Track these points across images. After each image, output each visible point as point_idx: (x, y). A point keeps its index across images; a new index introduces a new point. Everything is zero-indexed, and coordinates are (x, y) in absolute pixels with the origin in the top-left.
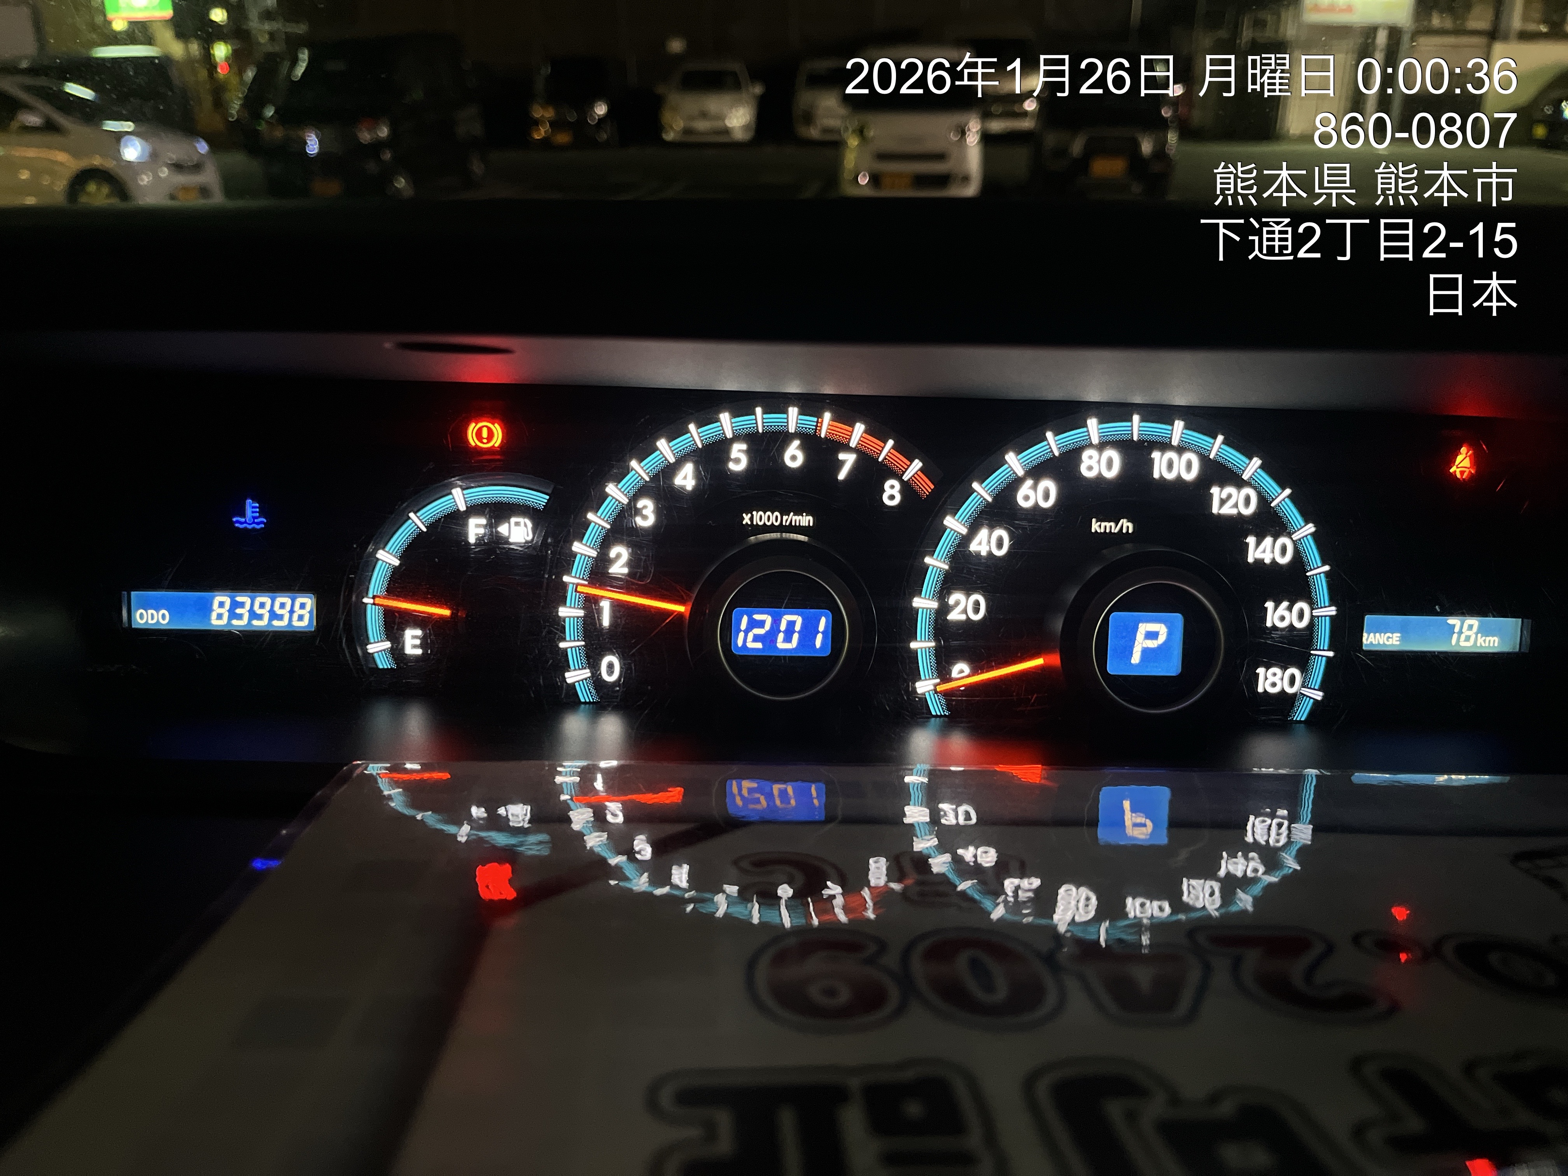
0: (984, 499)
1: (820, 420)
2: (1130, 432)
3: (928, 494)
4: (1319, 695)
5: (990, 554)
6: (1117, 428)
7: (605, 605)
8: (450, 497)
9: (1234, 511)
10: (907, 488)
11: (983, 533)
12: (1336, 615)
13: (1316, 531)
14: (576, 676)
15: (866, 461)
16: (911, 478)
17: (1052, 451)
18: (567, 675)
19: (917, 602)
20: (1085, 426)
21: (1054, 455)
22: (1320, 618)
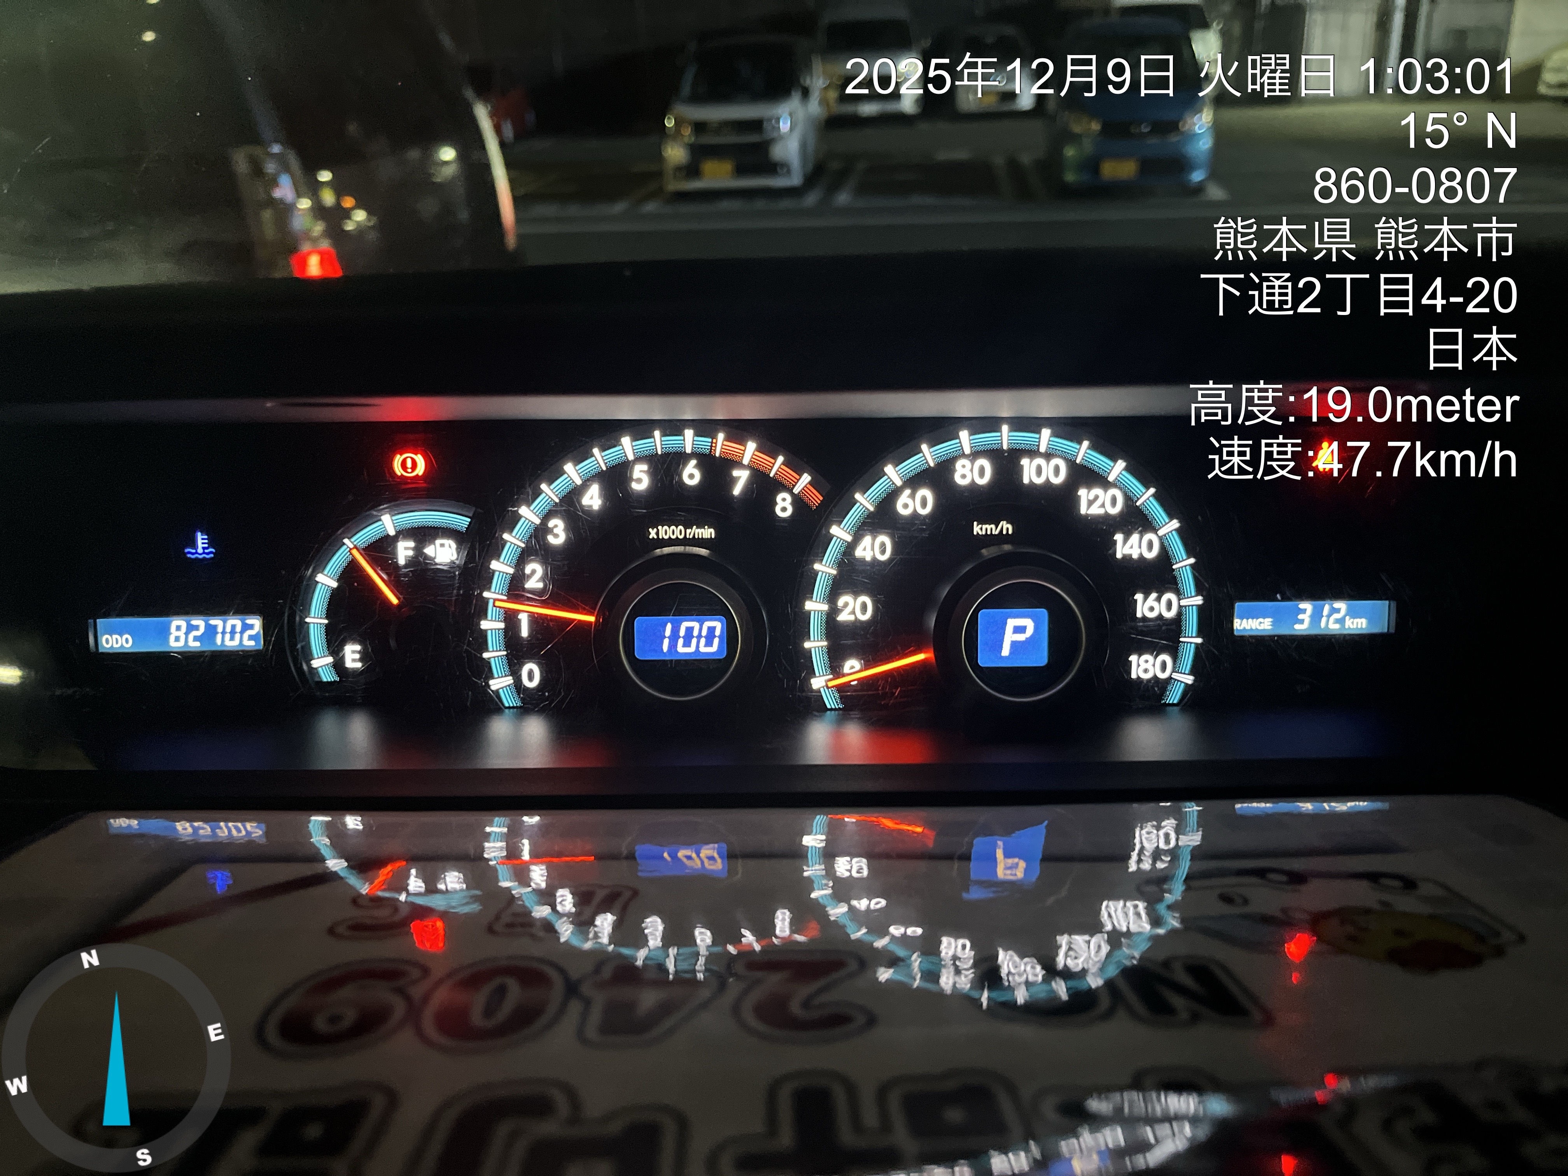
0: (867, 508)
1: (714, 441)
2: (1000, 442)
3: (817, 505)
4: (1189, 680)
5: (874, 559)
6: (987, 439)
7: (524, 619)
8: (380, 523)
9: (1101, 511)
10: (798, 501)
11: (867, 540)
12: (1203, 604)
13: (1180, 527)
14: (500, 683)
15: (759, 477)
16: (801, 491)
17: (927, 462)
18: (491, 682)
19: (809, 605)
20: (958, 437)
21: (929, 465)
22: (1187, 607)
